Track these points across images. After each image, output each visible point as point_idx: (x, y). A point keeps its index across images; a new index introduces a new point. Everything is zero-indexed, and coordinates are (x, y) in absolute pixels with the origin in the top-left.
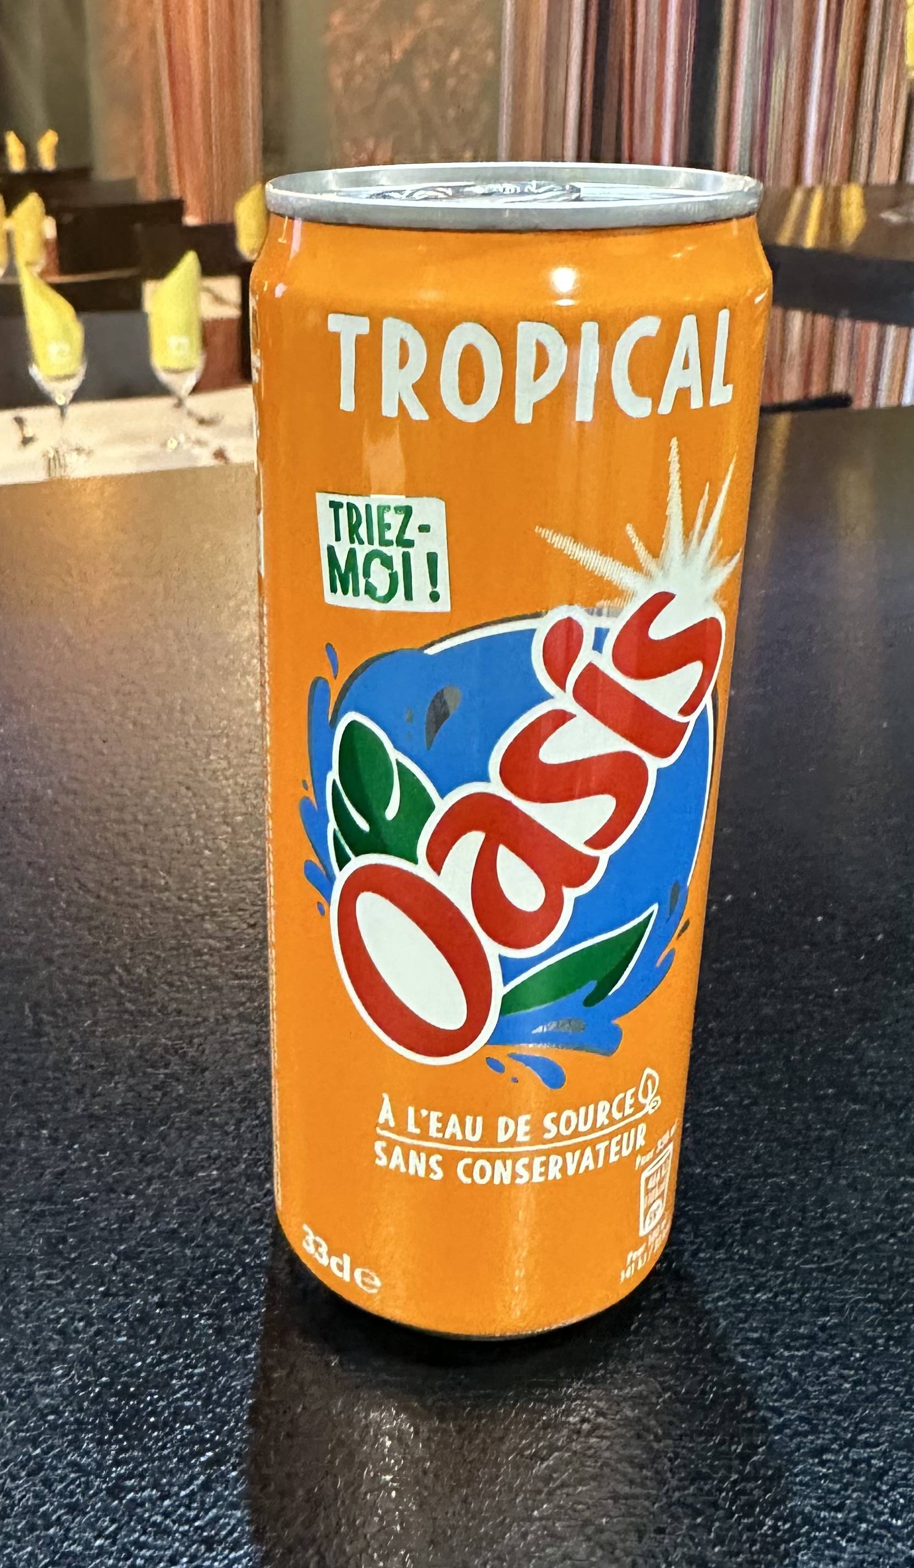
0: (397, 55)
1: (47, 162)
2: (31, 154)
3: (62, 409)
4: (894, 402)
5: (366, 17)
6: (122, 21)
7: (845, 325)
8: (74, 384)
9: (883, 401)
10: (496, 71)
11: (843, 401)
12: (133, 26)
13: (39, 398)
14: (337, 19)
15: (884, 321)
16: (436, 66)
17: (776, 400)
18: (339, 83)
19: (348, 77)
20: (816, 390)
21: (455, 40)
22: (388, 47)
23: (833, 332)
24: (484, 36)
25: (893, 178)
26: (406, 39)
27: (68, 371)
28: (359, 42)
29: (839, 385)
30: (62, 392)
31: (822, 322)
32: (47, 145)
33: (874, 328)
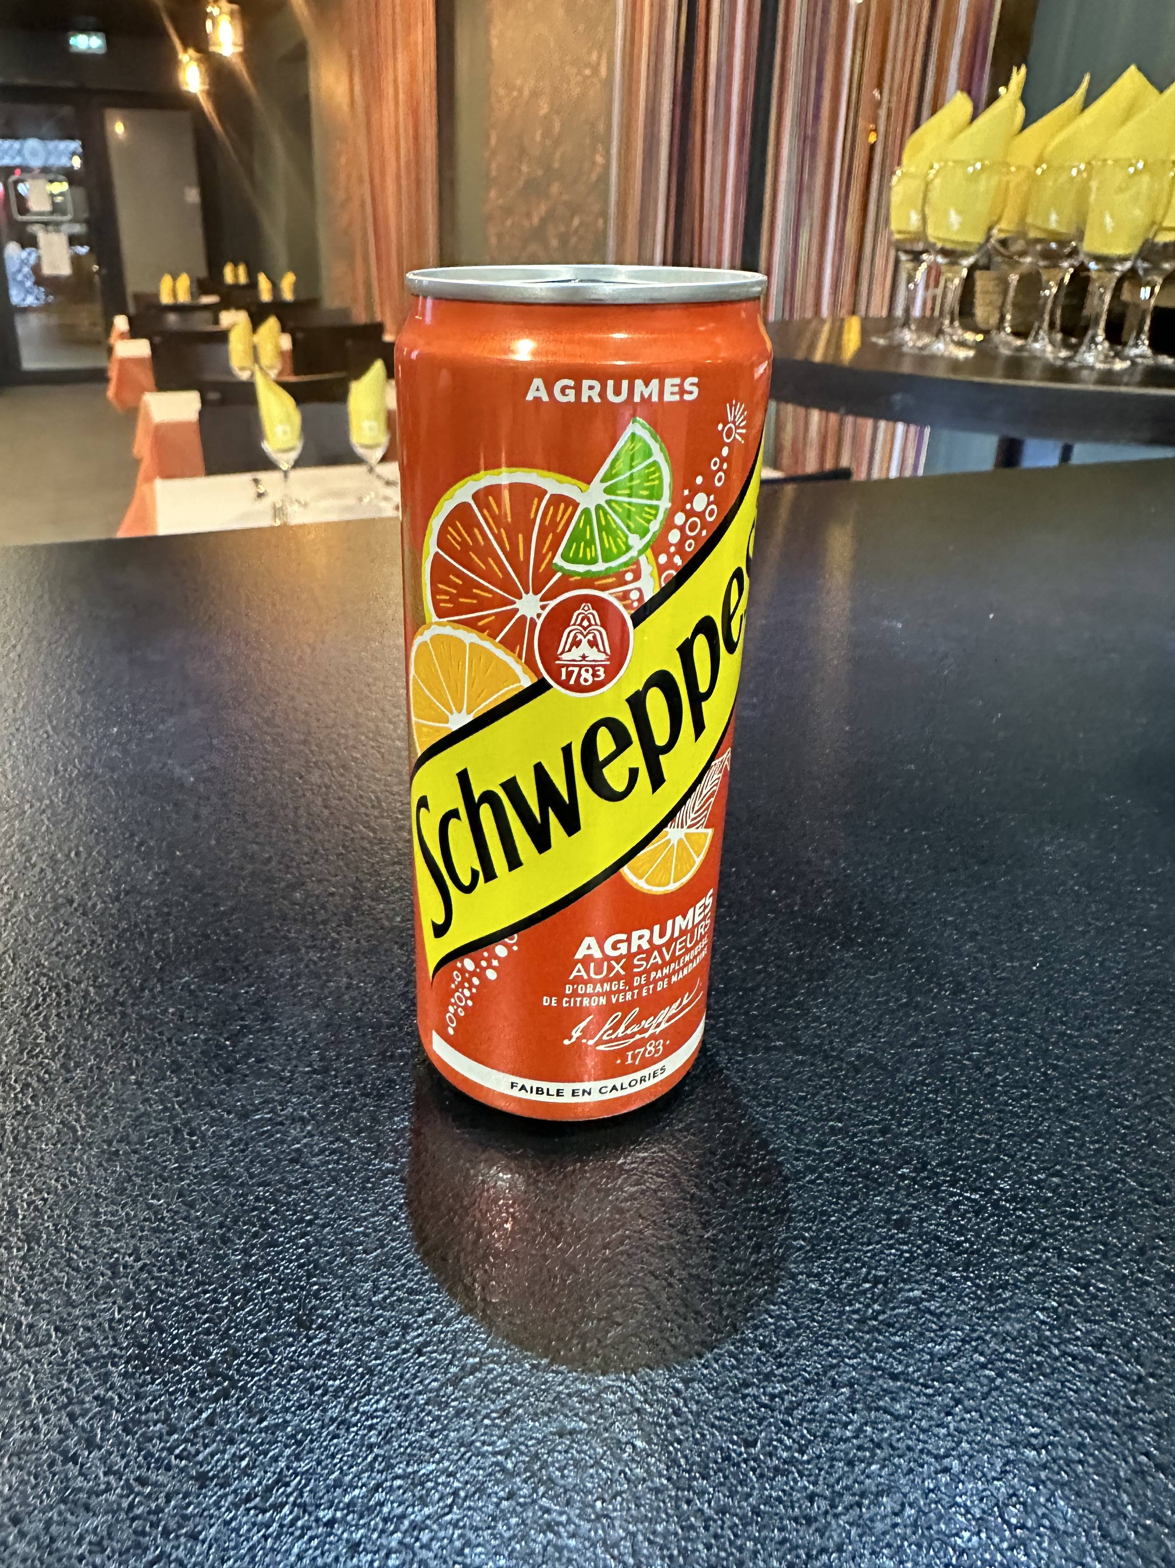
0: (536, 220)
1: (288, 295)
2: (276, 288)
3: (286, 473)
4: (883, 476)
5: (512, 193)
6: (341, 195)
7: (849, 420)
8: (294, 455)
9: (876, 475)
10: (605, 232)
11: (844, 474)
12: (349, 199)
13: (268, 465)
14: (493, 194)
15: (877, 417)
16: (562, 229)
17: (800, 472)
18: (493, 240)
19: (500, 236)
20: (829, 466)
21: (574, 209)
22: (528, 215)
23: (841, 424)
24: (596, 208)
25: (884, 313)
26: (543, 208)
27: (290, 445)
28: (508, 211)
29: (845, 462)
30: (285, 461)
31: (833, 418)
32: (288, 283)
33: (870, 422)
